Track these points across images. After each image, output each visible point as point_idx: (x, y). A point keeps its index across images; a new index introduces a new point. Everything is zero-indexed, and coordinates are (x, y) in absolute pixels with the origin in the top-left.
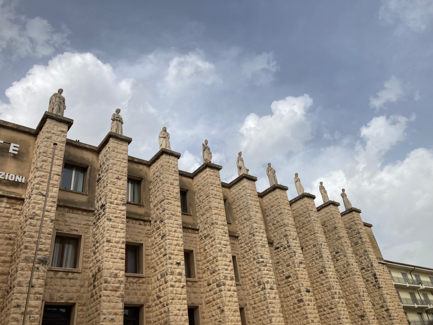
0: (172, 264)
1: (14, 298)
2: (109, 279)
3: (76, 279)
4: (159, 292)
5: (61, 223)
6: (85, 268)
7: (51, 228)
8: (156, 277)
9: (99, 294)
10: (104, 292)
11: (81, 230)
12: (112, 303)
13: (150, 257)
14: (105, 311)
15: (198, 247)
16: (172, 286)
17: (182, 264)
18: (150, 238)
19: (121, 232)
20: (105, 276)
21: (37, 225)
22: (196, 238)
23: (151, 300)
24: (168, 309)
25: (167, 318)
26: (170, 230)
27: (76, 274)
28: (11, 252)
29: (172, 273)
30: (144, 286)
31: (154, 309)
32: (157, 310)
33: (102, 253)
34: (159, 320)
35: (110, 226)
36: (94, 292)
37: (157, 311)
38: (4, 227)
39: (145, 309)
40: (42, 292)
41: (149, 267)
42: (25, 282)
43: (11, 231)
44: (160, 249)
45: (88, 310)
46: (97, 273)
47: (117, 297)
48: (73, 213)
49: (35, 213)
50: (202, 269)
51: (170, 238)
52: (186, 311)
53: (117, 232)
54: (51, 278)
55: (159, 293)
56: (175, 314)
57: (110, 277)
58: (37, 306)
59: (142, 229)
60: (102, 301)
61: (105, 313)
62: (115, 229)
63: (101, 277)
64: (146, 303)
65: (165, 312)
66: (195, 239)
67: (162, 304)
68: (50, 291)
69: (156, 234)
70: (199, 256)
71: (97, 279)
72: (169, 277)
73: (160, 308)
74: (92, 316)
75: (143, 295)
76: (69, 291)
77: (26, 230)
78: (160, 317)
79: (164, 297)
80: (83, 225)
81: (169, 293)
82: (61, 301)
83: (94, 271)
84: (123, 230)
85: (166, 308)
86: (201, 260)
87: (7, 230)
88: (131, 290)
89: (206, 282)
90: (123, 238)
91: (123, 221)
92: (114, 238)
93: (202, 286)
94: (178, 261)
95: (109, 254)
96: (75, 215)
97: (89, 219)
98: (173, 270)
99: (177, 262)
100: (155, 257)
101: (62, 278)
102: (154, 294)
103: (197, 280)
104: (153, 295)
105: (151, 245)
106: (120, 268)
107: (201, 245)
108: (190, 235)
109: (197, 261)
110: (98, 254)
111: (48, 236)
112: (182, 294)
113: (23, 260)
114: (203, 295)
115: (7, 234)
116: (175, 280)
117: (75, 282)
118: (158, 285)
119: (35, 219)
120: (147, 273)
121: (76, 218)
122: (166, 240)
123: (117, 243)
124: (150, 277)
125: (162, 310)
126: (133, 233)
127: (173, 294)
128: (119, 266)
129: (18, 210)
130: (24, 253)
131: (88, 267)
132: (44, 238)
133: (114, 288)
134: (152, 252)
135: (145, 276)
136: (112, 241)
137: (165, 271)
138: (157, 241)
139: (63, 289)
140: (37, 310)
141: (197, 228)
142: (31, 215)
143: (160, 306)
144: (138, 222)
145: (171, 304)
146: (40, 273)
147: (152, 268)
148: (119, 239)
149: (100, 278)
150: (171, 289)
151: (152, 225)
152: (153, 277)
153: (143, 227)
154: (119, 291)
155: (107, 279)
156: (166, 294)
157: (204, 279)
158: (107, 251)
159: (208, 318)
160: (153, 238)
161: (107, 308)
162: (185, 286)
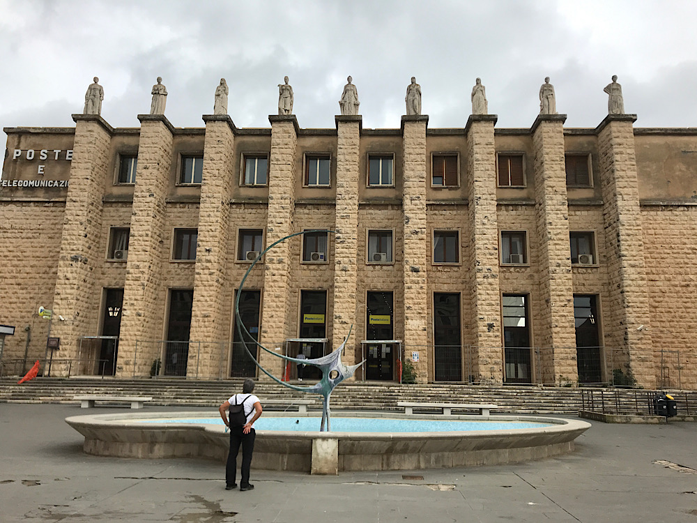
0: (200, 251)
1: (56, 288)
5: (115, 218)
7: (81, 230)
12: (133, 291)
26: (203, 215)
29: (200, 261)
35: (135, 220)
42: (63, 276)
48: (126, 207)
51: (201, 224)
53: (141, 226)
60: (125, 289)
68: (108, 278)
72: (196, 265)
81: (195, 280)
82: (116, 287)
88: (183, 275)
92: (139, 232)
94: (208, 248)
95: (132, 247)
98: (202, 258)
99: (206, 249)
106: (143, 259)
116: (202, 268)
126: (188, 219)
127: (198, 281)
133: (135, 278)
136: (136, 235)
144: (195, 206)
146: (73, 269)
148: (143, 232)
150: (197, 276)
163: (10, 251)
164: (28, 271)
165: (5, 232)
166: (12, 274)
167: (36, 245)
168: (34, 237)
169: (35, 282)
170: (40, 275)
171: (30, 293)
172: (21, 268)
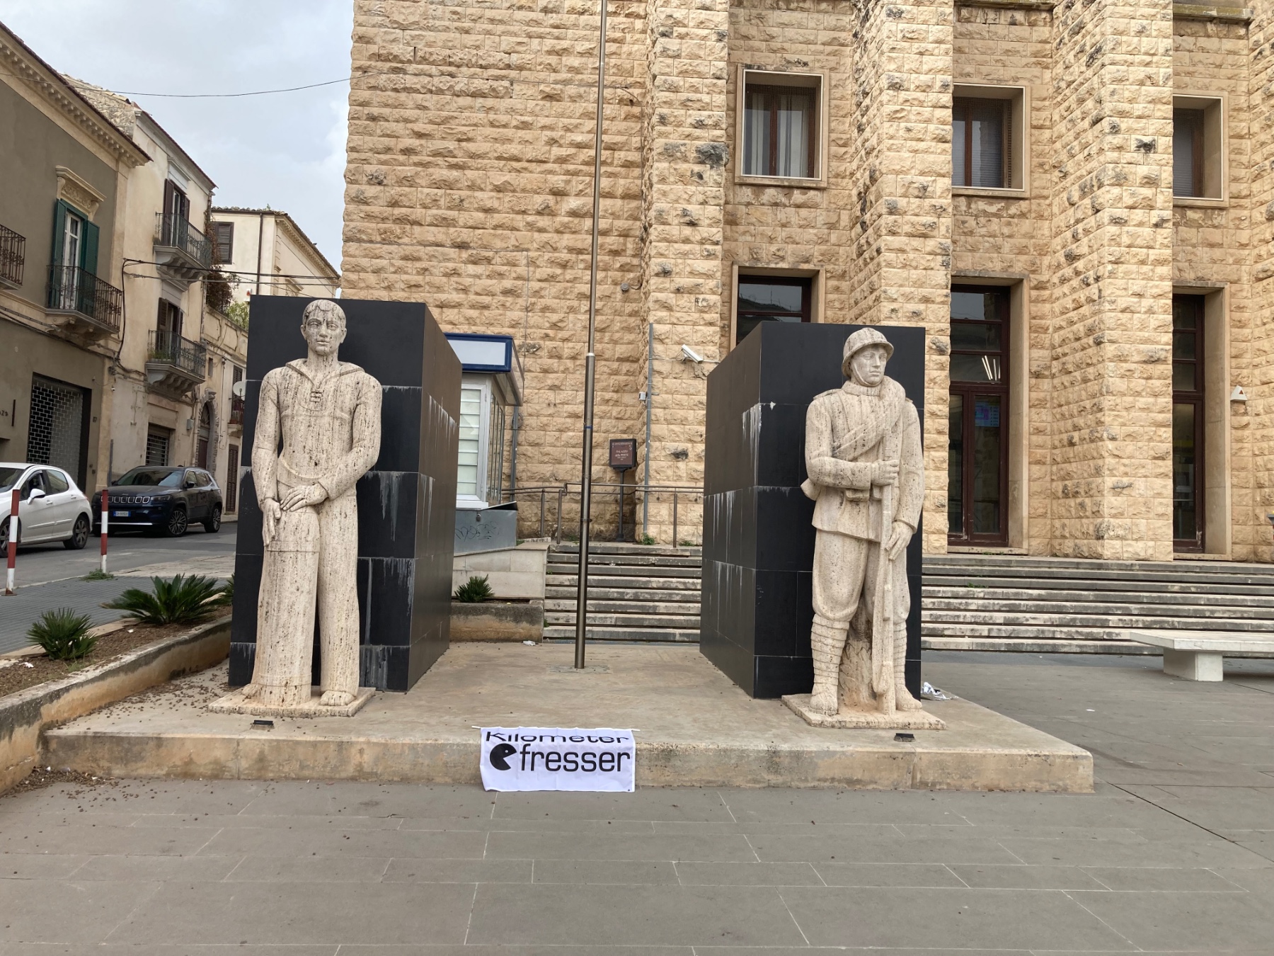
0: (1120, 148)
1: (653, 252)
2: (902, 202)
3: (815, 206)
4: (1072, 243)
5: (756, 44)
6: (837, 176)
7: (721, 59)
8: (1065, 195)
9: (874, 247)
10: (889, 238)
11: (819, 61)
12: (913, 271)
13: (1047, 134)
14: (892, 291)
15: (1243, 87)
16: (1117, 221)
17: (1160, 149)
18: (1048, 68)
19: (936, 52)
20: (890, 194)
21: (683, 54)
22: (1234, 53)
23: (1049, 267)
24: (1100, 291)
25: (1097, 318)
26: (1121, 29)
27: (812, 193)
28: (638, 139)
29: (1120, 180)
30: (1026, 225)
31: (1058, 292)
32: (1064, 296)
33: (878, 125)
34: (1072, 323)
35: (900, 36)
36: (863, 241)
37: (1067, 299)
38: (611, 72)
39: (1027, 293)
40: (719, 237)
41: (1041, 165)
42: (675, 213)
43: (630, 80)
44: (1081, 101)
45: (853, 289)
46: (868, 188)
47: (930, 254)
48: (788, 9)
49: (671, 16)
50: (1249, 166)
51: (1118, 58)
52: (1167, 298)
53: (921, 54)
54: (748, 204)
55: (1074, 246)
56: (1123, 306)
57: (904, 196)
58: (711, 273)
59: (1020, 40)
60: (883, 264)
61: (895, 296)
62: (916, 45)
63: (879, 197)
64: (1032, 276)
65: (1090, 301)
66: (1231, 59)
67: (1082, 277)
68: (749, 238)
69: (1068, 53)
70: (1241, 121)
71: (868, 204)
72: (1107, 194)
73: (1074, 290)
74: (863, 304)
75: (1022, 251)
76: (797, 239)
77: (655, 69)
78: (1073, 315)
79: (1090, 257)
80: (823, 44)
81: (1106, 242)
82: (779, 266)
83: (861, 184)
84: (943, 46)
85: (1093, 291)
86: (1250, 135)
87: (620, 79)
88: (983, 236)
89: (1263, 209)
90: (943, 71)
91: (942, 14)
92: (914, 75)
93: (1246, 223)
94: (1147, 140)
95: (898, 126)
96: (796, 16)
97: (840, 24)
98: (1126, 170)
99: (1141, 141)
100: (1064, 130)
101: (776, 204)
102: (1059, 248)
103: (1226, 204)
104: (1055, 253)
105: (1051, 90)
106: (936, 168)
107: (1254, 81)
108: (1212, 43)
109: (1231, 137)
110: (868, 129)
111: (715, 85)
112: (1152, 248)
113: (660, 154)
114: (1247, 252)
115: (622, 88)
116: (1130, 202)
117: (813, 215)
118: (1072, 222)
119: (675, 34)
120: (1036, 184)
121: (800, 26)
122: (1103, 65)
123: (924, 91)
124: (1046, 198)
125: (1082, 295)
126: (987, 58)
127: (1119, 245)
128: (934, 163)
129: (638, 16)
130: (661, 134)
131: (848, 173)
132: (706, 89)
133: (917, 227)
134: (1056, 117)
135: (1027, 195)
136: (906, 85)
137: (1095, 173)
138: (1071, 74)
139: (782, 234)
140: (712, 283)
141: (1245, 14)
142: (662, 25)
143: (1075, 282)
144: (1005, 16)
145: (1109, 277)
146: (706, 189)
147: (1054, 167)
148: (930, 76)
149: (876, 202)
150: (1114, 229)
151: (1056, 22)
152: (1055, 195)
153: (1023, 31)
154: (934, 237)
155: (895, 202)
156: (1095, 247)
157: (1254, 200)
158: (893, 118)
159: (1257, 326)
160: (1059, 69)
161: (900, 282)
162: (1167, 221)
163: (420, 135)
164: (489, 204)
165: (395, 70)
166: (434, 211)
167: (504, 118)
168: (494, 93)
169: (513, 242)
170: (530, 219)
171: (501, 275)
172: (464, 193)
